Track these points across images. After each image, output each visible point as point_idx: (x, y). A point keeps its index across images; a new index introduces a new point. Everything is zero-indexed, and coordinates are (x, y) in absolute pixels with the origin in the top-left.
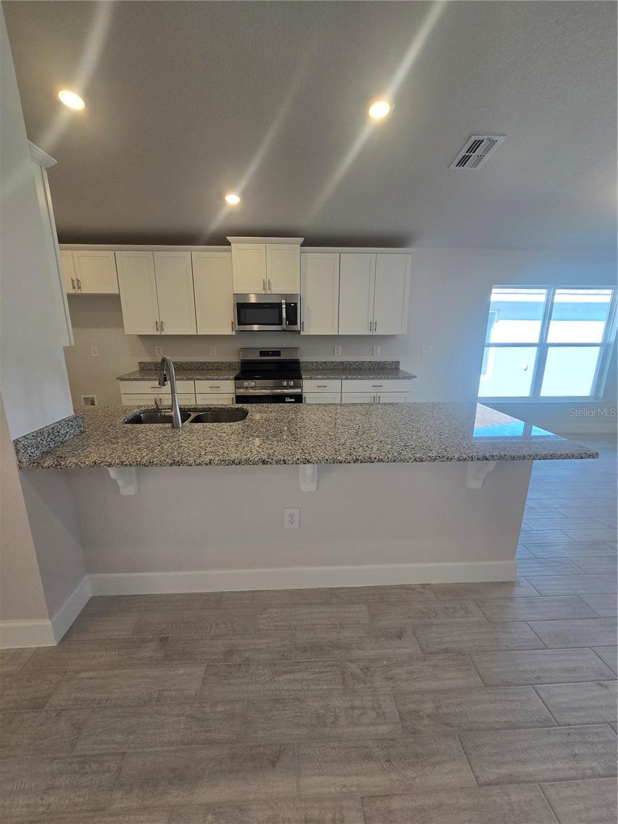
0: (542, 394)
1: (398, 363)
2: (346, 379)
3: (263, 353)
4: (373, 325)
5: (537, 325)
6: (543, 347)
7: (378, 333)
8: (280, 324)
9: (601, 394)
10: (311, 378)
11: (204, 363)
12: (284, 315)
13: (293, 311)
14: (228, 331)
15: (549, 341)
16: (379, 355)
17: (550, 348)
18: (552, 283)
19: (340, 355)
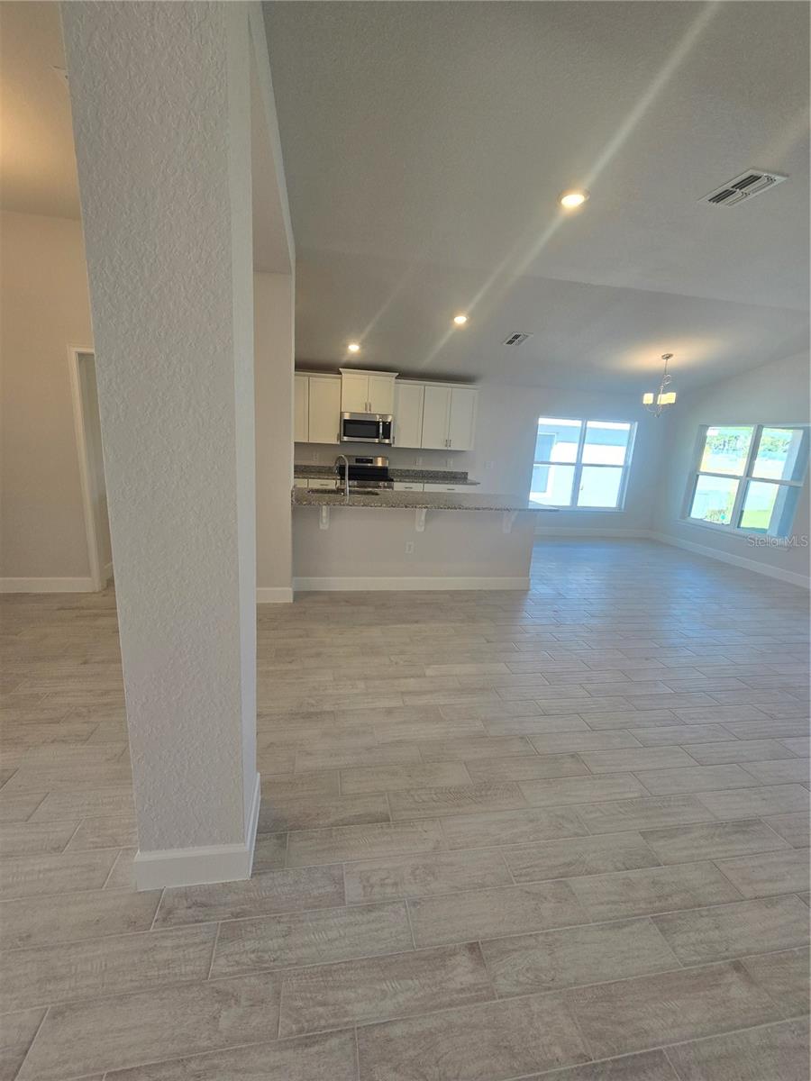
0: (579, 505)
1: (467, 473)
2: (427, 483)
3: (357, 461)
4: (448, 442)
5: (575, 447)
6: (579, 466)
7: (452, 448)
8: (377, 437)
9: (623, 507)
10: (400, 481)
11: (308, 467)
12: (381, 431)
13: (387, 427)
14: (334, 441)
15: (584, 461)
16: (452, 466)
17: (584, 468)
18: (586, 417)
19: (421, 465)
